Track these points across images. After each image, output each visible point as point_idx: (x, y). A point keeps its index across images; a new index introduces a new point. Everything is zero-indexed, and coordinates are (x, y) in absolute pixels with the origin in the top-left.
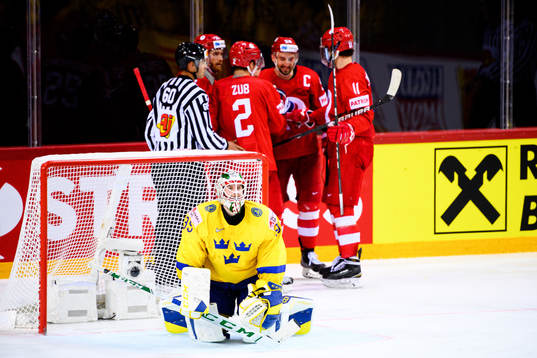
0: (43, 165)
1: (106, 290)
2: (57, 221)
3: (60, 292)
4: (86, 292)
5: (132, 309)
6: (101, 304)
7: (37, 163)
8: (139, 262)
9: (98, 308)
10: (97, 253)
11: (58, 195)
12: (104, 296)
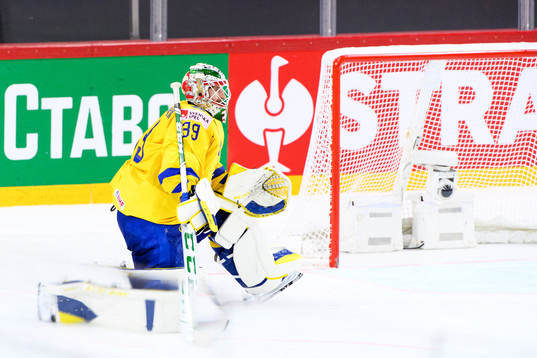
0: (336, 60)
1: (413, 213)
3: (359, 214)
4: (389, 215)
5: (444, 237)
6: (408, 230)
7: (329, 58)
8: (452, 180)
9: (404, 232)
10: (402, 167)
11: (356, 95)
12: (411, 220)
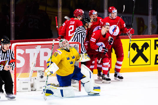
0: (15, 46)
1: (34, 82)
2: (19, 62)
3: (20, 82)
4: (28, 83)
5: (41, 88)
6: (32, 86)
9: (31, 87)
10: (31, 71)
11: (19, 54)
12: (33, 84)
